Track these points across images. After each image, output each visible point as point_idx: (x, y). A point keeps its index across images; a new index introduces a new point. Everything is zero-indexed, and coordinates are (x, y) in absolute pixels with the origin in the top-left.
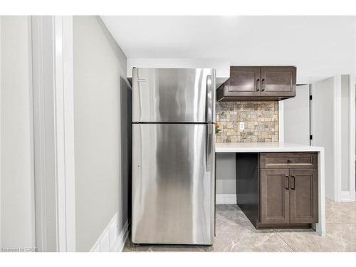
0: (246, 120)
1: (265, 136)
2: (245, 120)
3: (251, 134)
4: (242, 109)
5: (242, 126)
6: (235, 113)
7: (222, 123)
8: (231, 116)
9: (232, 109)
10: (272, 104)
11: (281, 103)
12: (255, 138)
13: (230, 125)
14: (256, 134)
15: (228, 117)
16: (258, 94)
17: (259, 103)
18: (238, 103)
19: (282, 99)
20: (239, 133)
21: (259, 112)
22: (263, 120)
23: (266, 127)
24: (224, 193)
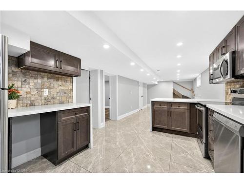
0: (50, 88)
1: (64, 99)
2: (48, 88)
3: (53, 98)
4: (46, 79)
5: (46, 93)
6: (39, 81)
7: (25, 90)
8: (35, 84)
9: (35, 78)
10: (69, 79)
11: (74, 78)
12: (56, 101)
13: (34, 92)
14: (57, 98)
15: (32, 84)
16: (57, 70)
17: (60, 76)
18: (42, 73)
19: (74, 76)
20: (43, 98)
21: (60, 83)
22: (63, 88)
23: (65, 93)
24: (27, 152)
